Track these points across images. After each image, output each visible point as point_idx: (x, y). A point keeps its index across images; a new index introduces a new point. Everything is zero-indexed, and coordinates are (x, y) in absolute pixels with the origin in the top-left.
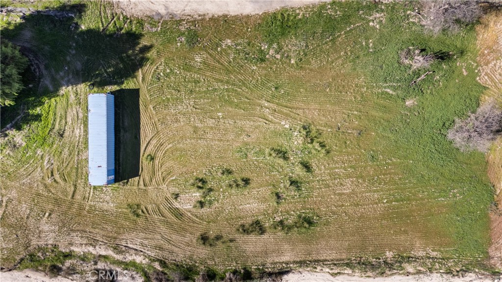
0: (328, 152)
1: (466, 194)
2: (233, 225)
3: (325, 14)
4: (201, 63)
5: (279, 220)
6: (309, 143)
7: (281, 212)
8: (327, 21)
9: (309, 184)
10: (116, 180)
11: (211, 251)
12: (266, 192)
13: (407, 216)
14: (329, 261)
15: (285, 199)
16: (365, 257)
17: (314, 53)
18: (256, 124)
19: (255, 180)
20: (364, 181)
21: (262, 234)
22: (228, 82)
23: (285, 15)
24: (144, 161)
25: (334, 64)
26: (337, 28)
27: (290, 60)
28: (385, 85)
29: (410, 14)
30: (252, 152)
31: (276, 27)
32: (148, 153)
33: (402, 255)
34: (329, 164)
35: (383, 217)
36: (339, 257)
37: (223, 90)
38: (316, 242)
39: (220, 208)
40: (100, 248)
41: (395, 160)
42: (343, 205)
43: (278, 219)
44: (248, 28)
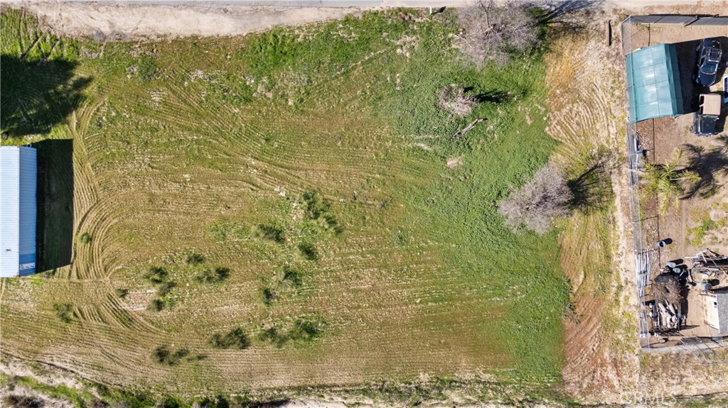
0: (339, 231)
1: (530, 292)
2: (203, 335)
3: (335, 37)
4: (160, 103)
5: (270, 328)
6: (311, 218)
7: (273, 317)
8: (338, 47)
9: (313, 277)
10: (38, 270)
11: (172, 371)
12: (253, 288)
13: (448, 323)
14: (338, 386)
15: (278, 298)
16: (391, 382)
17: (320, 92)
18: (239, 191)
19: (237, 271)
20: (389, 272)
21: (243, 347)
22: (198, 131)
23: (279, 37)
24: (79, 243)
25: (347, 108)
26: (351, 56)
27: (287, 100)
28: (417, 137)
29: (452, 38)
30: (233, 230)
31: (266, 54)
32: (84, 232)
33: (442, 378)
34: (340, 248)
35: (416, 323)
36: (353, 381)
37: (192, 142)
38: (321, 360)
39: (186, 311)
40: (15, 366)
41: (431, 243)
42: (359, 307)
43: (268, 327)
44: (227, 55)
